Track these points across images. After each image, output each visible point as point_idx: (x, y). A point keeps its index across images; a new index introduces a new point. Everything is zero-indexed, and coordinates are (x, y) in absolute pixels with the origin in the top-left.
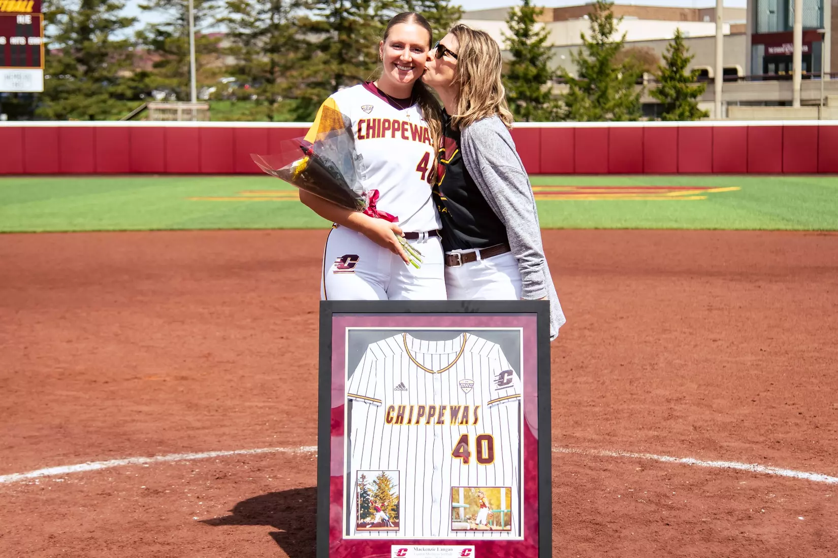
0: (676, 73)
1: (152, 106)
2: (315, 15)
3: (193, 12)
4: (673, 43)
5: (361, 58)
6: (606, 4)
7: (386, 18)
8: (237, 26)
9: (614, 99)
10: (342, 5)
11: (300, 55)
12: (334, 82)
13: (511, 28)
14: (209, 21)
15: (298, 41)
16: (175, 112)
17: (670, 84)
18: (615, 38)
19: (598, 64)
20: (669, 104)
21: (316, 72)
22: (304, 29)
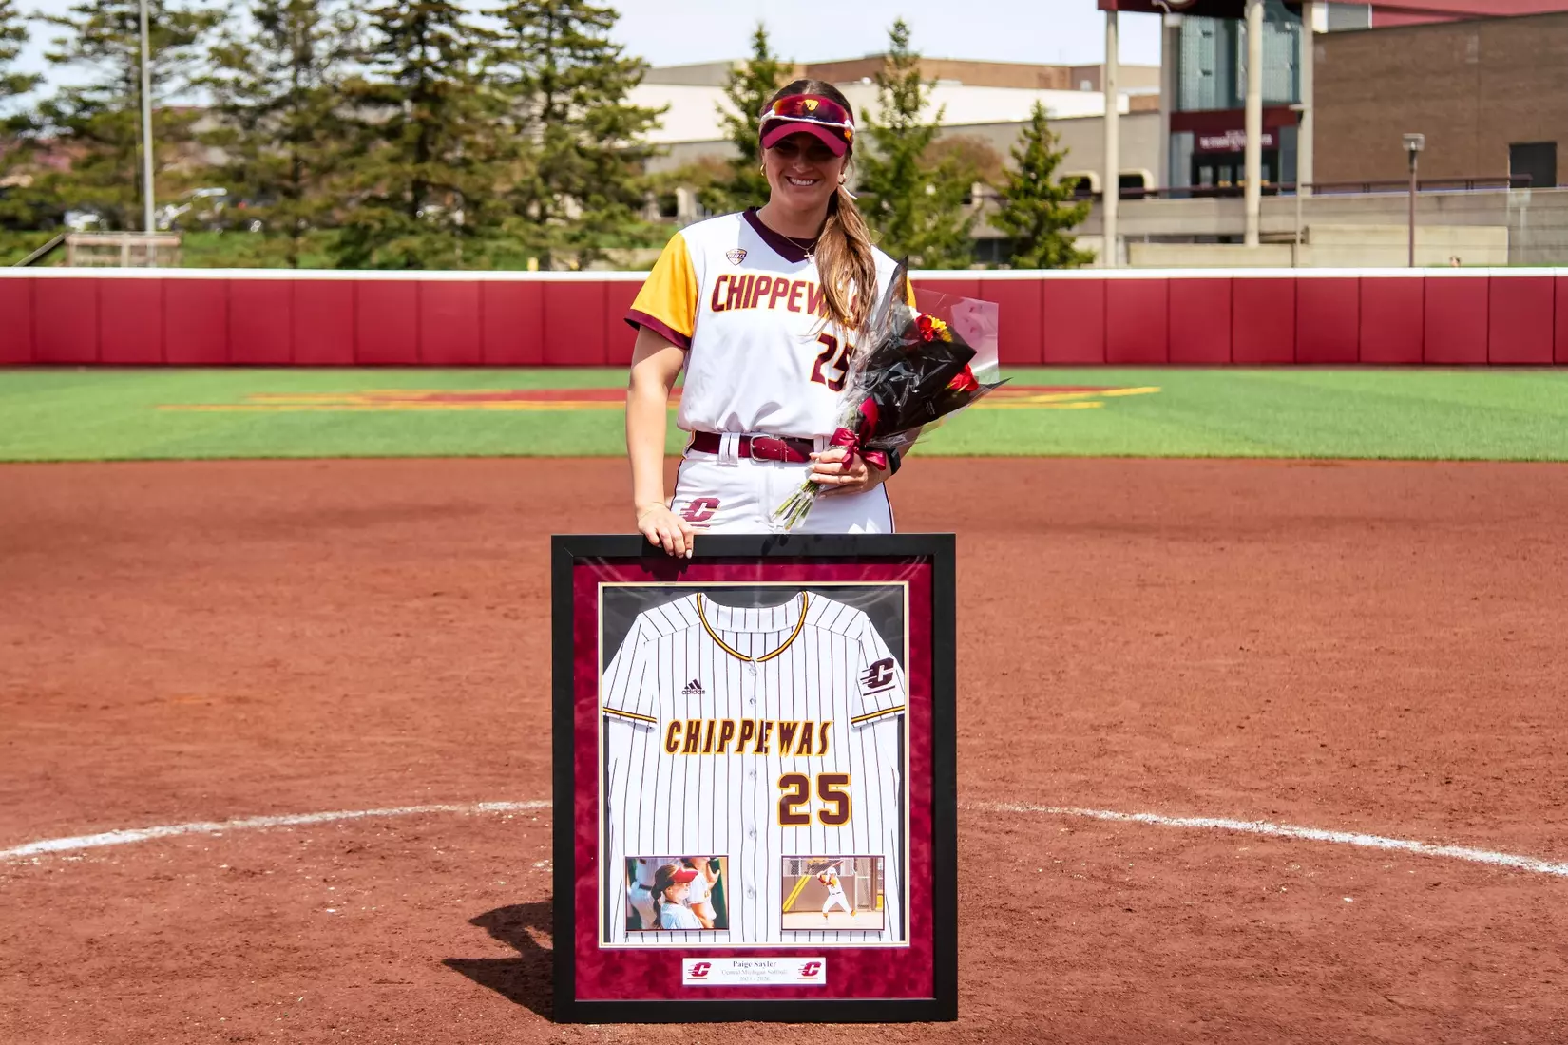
0: (1035, 182)
1: (73, 240)
2: (374, 73)
3: (148, 65)
4: (1030, 129)
5: (459, 152)
6: (907, 56)
7: (506, 80)
8: (229, 92)
9: (923, 230)
10: (423, 54)
11: (347, 147)
12: (408, 196)
13: (736, 99)
14: (178, 82)
15: (343, 122)
16: (115, 250)
17: (1022, 203)
18: (924, 118)
19: (893, 164)
20: (1024, 240)
21: (377, 178)
22: (353, 99)
